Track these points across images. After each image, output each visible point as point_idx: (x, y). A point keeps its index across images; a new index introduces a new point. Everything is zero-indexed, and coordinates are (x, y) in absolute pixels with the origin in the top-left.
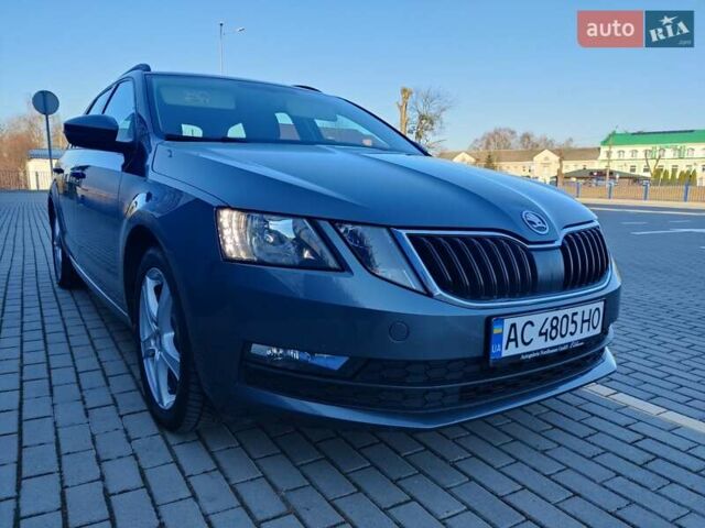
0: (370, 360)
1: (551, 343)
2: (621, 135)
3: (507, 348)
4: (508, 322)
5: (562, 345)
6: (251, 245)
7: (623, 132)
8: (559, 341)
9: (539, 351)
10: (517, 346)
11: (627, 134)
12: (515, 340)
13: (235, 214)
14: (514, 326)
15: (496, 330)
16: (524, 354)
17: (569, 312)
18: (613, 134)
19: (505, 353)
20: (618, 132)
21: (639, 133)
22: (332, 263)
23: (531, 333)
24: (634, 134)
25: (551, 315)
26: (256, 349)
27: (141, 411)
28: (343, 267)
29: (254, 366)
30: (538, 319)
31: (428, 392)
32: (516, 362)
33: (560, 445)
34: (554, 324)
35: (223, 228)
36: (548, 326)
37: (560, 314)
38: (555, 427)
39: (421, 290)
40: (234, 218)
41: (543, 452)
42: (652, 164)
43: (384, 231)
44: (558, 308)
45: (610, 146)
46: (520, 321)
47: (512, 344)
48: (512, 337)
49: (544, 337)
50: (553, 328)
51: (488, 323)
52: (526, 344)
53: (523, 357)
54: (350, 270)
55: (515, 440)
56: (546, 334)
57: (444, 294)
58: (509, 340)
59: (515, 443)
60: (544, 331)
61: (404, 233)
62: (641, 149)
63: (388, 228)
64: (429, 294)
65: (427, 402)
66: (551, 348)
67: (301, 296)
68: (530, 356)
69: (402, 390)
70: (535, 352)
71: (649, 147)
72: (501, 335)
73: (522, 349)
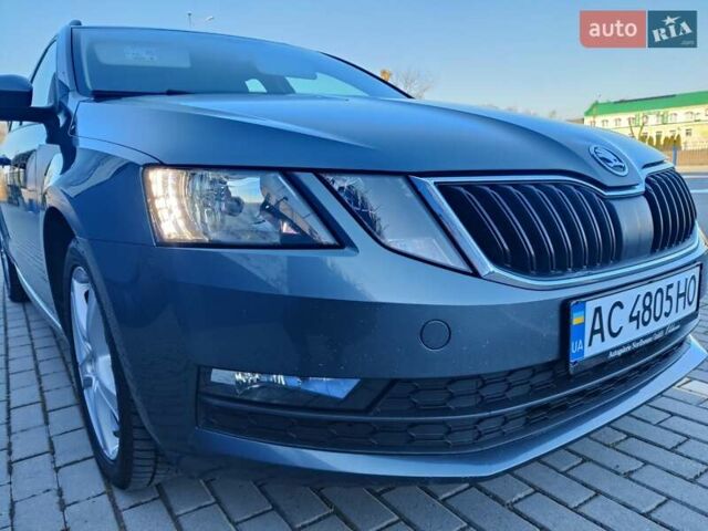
0: (393, 382)
1: (644, 331)
2: (604, 104)
3: (590, 344)
4: (591, 305)
5: (657, 332)
6: (203, 222)
7: (605, 101)
8: (654, 326)
9: (630, 343)
10: (603, 340)
11: (609, 103)
12: (601, 331)
13: (170, 173)
14: (598, 310)
15: (576, 320)
16: (613, 350)
17: (662, 284)
18: (596, 104)
19: (589, 352)
20: (600, 101)
21: (622, 101)
22: (325, 237)
23: (620, 318)
24: (616, 103)
25: (643, 290)
26: (218, 376)
27: (85, 459)
28: (342, 242)
29: (217, 402)
30: (627, 297)
31: (481, 420)
32: (603, 364)
33: (646, 463)
34: (647, 304)
35: (153, 199)
36: (639, 307)
37: (653, 288)
38: (629, 436)
39: (463, 266)
40: (171, 181)
41: (628, 475)
42: (636, 131)
43: (400, 180)
44: (650, 280)
45: (594, 116)
46: (605, 303)
47: (597, 337)
48: (597, 327)
49: (635, 322)
50: (647, 308)
51: (565, 309)
52: (614, 335)
53: (612, 355)
54: (352, 245)
55: (585, 460)
56: (637, 318)
57: (497, 271)
58: (594, 332)
59: (585, 465)
60: (635, 314)
61: (430, 181)
62: (624, 117)
63: (406, 175)
64: (476, 274)
65: (480, 436)
66: (644, 338)
67: (286, 291)
68: (620, 353)
69: (443, 422)
70: (626, 345)
71: (632, 115)
72: (582, 325)
73: (610, 343)
